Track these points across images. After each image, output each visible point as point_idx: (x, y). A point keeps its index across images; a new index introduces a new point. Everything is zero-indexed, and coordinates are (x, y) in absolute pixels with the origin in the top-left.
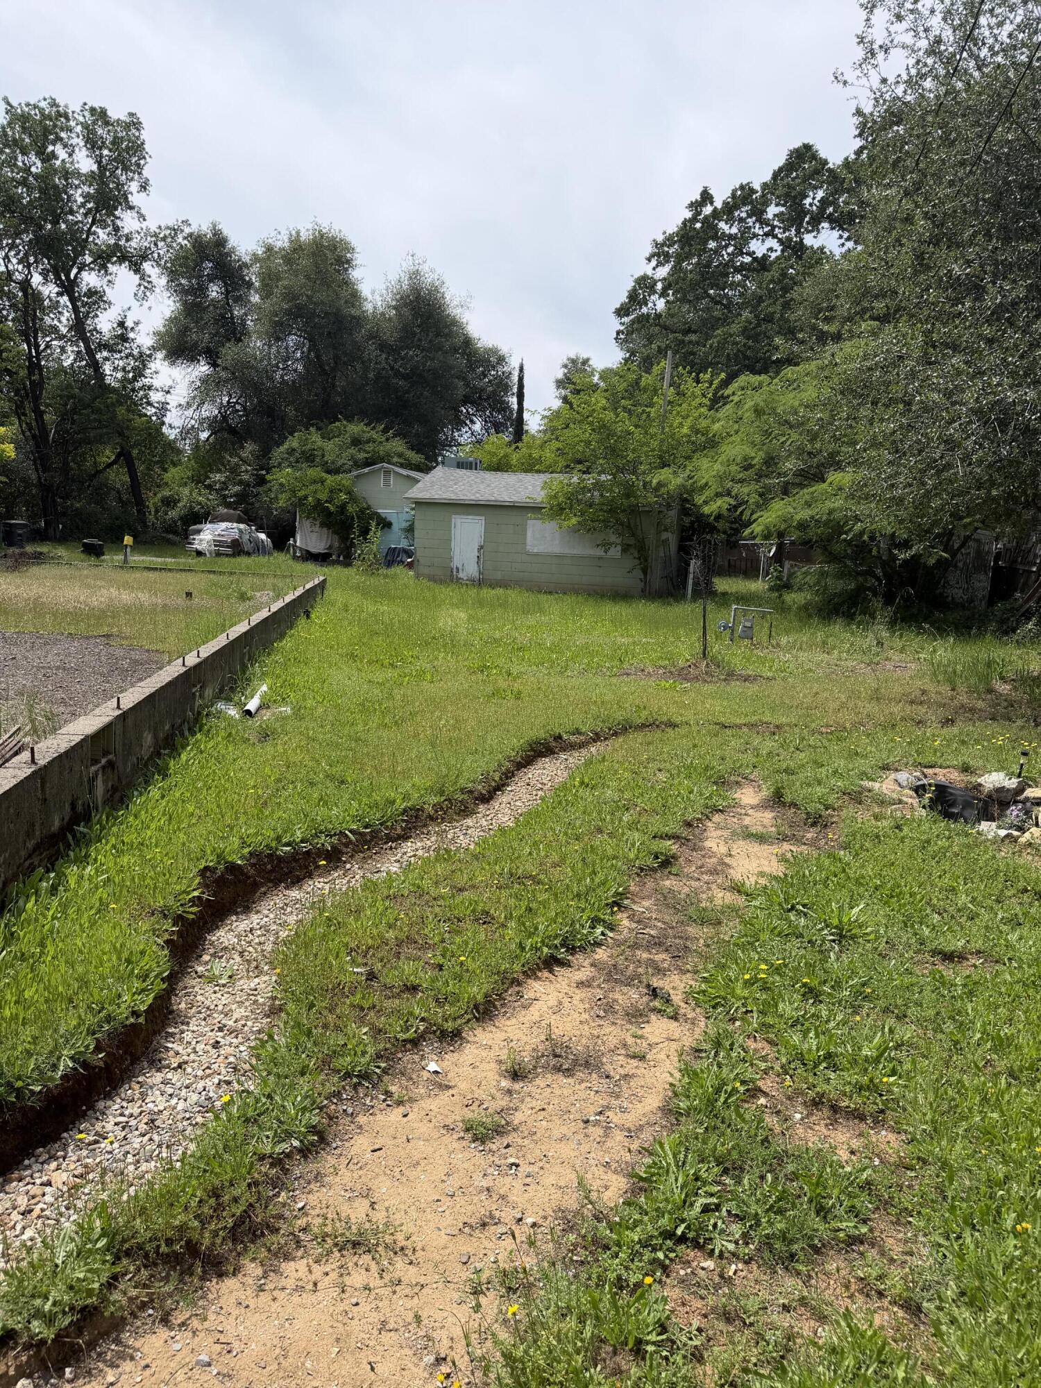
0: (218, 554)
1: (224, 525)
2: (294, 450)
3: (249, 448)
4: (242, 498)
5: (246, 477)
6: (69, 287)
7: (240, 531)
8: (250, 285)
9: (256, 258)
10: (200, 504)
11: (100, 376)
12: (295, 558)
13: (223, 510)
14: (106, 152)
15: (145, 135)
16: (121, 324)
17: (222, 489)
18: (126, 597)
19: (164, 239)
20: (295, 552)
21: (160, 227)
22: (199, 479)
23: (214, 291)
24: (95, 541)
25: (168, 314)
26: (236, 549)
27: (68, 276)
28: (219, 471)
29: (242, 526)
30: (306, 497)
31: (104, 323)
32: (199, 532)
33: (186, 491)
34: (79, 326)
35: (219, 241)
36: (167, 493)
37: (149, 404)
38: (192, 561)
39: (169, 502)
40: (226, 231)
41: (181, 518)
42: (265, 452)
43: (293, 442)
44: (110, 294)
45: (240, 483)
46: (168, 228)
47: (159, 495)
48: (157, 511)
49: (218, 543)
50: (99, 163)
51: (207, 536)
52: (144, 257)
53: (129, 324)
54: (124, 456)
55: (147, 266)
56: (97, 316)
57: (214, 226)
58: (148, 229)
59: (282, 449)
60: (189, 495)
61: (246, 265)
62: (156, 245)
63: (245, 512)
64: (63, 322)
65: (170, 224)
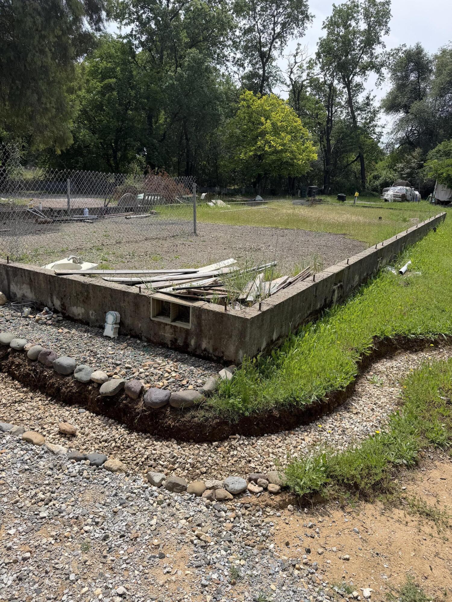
0: (395, 201)
1: (399, 187)
2: (440, 151)
3: (418, 150)
4: (410, 175)
5: (413, 165)
6: (348, 84)
7: (407, 190)
8: (431, 71)
9: (436, 57)
10: (390, 178)
11: (355, 122)
12: (431, 203)
13: (400, 181)
14: (372, 19)
15: (391, 7)
16: (368, 98)
17: (401, 171)
18: (354, 218)
19: (392, 55)
20: (432, 200)
21: (392, 50)
22: (391, 167)
23: (413, 77)
24: (343, 195)
25: (389, 90)
26: (404, 198)
27: (348, 79)
28: (401, 162)
29: (408, 188)
30: (442, 174)
31: (360, 98)
32: (387, 191)
33: (384, 172)
34: (350, 102)
35: (419, 51)
36: (376, 173)
37: (374, 133)
38: (383, 204)
39: (376, 178)
40: (423, 46)
41: (380, 185)
42: (425, 153)
43: (440, 147)
44: (365, 85)
45: (411, 167)
46: (396, 49)
47: (372, 174)
48: (370, 182)
49: (395, 196)
50: (369, 25)
51: (390, 193)
52: (382, 66)
53: (371, 97)
54: (360, 158)
55: (384, 70)
56: (358, 95)
57: (418, 44)
58: (386, 51)
59: (434, 150)
60: (385, 174)
61: (431, 62)
62: (389, 58)
63: (410, 182)
64: (343, 100)
65: (397, 47)
